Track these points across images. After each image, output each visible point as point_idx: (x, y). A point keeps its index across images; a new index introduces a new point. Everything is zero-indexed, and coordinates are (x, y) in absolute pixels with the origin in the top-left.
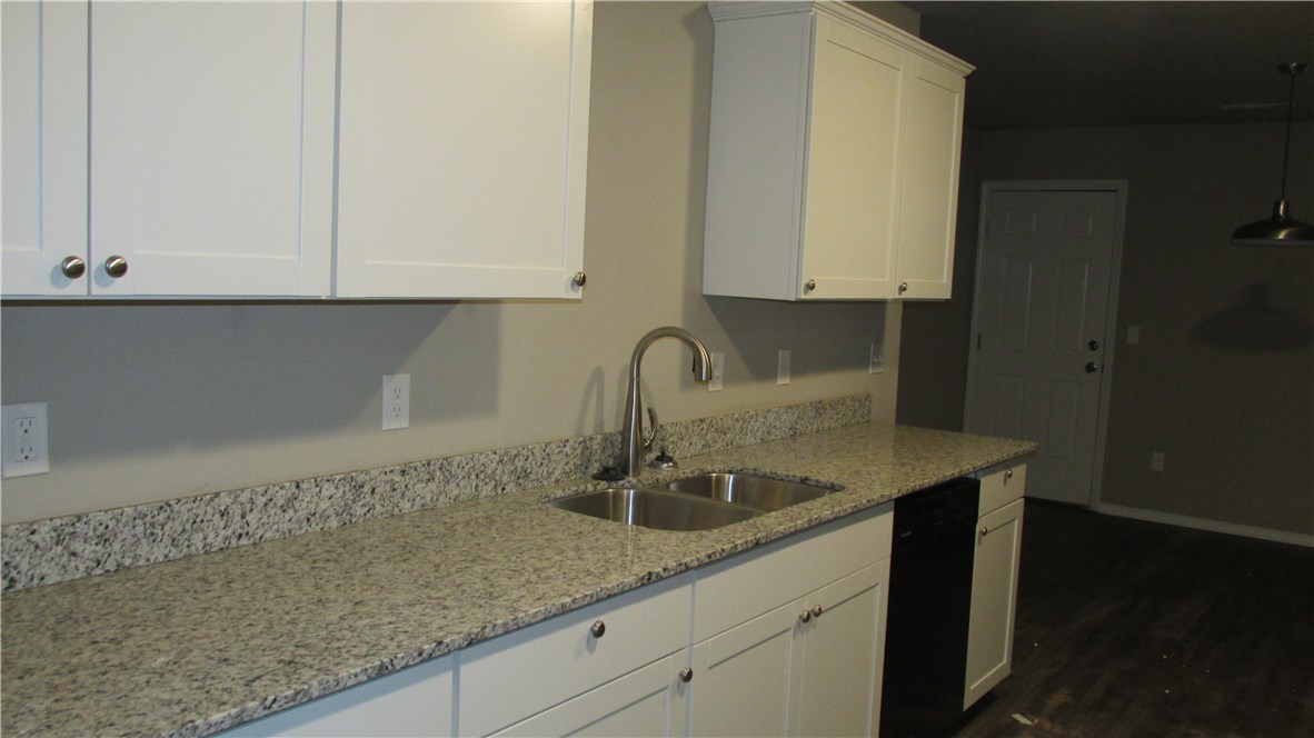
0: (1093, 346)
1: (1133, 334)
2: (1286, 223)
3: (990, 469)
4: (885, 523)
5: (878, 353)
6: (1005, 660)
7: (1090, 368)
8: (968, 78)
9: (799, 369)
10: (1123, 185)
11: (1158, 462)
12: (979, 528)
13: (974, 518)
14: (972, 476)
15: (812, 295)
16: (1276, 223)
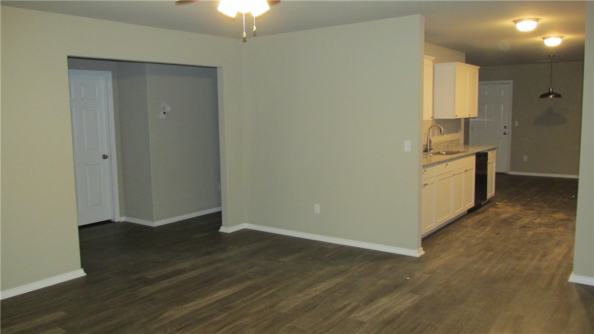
0: (505, 127)
1: (516, 124)
2: (552, 93)
3: (490, 150)
4: (474, 157)
5: (460, 130)
6: (494, 192)
7: (505, 134)
8: (479, 69)
9: (448, 133)
10: (511, 82)
11: (525, 158)
12: (488, 162)
13: (487, 160)
14: (486, 151)
15: (457, 118)
16: (550, 94)
